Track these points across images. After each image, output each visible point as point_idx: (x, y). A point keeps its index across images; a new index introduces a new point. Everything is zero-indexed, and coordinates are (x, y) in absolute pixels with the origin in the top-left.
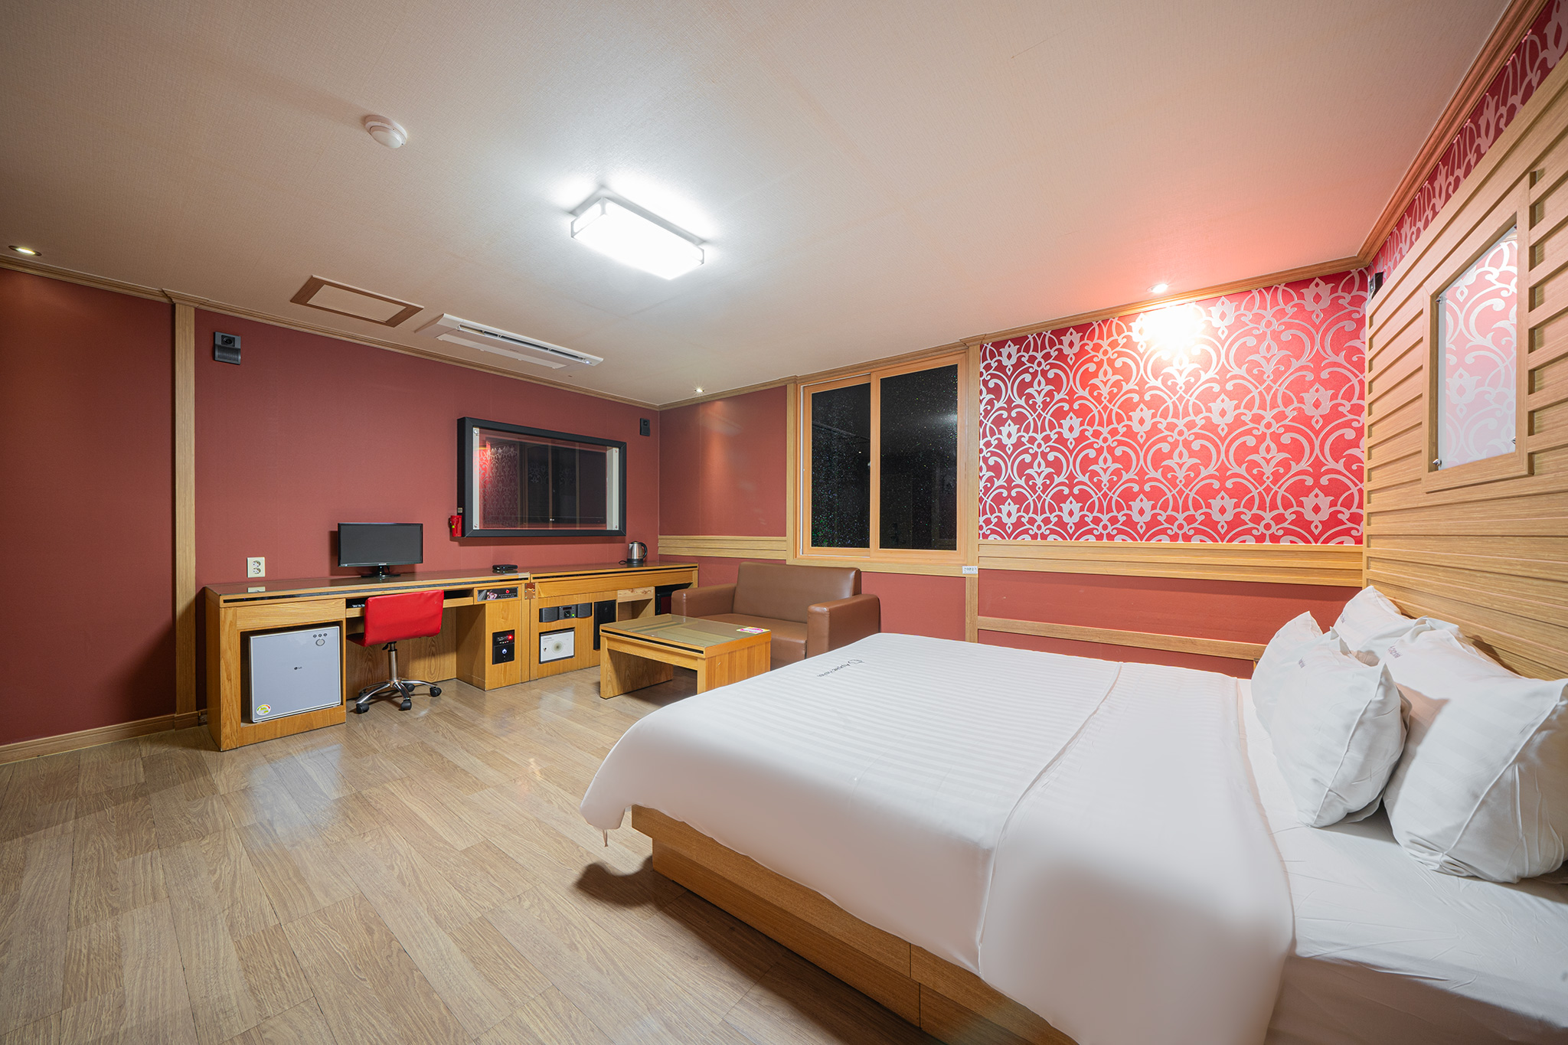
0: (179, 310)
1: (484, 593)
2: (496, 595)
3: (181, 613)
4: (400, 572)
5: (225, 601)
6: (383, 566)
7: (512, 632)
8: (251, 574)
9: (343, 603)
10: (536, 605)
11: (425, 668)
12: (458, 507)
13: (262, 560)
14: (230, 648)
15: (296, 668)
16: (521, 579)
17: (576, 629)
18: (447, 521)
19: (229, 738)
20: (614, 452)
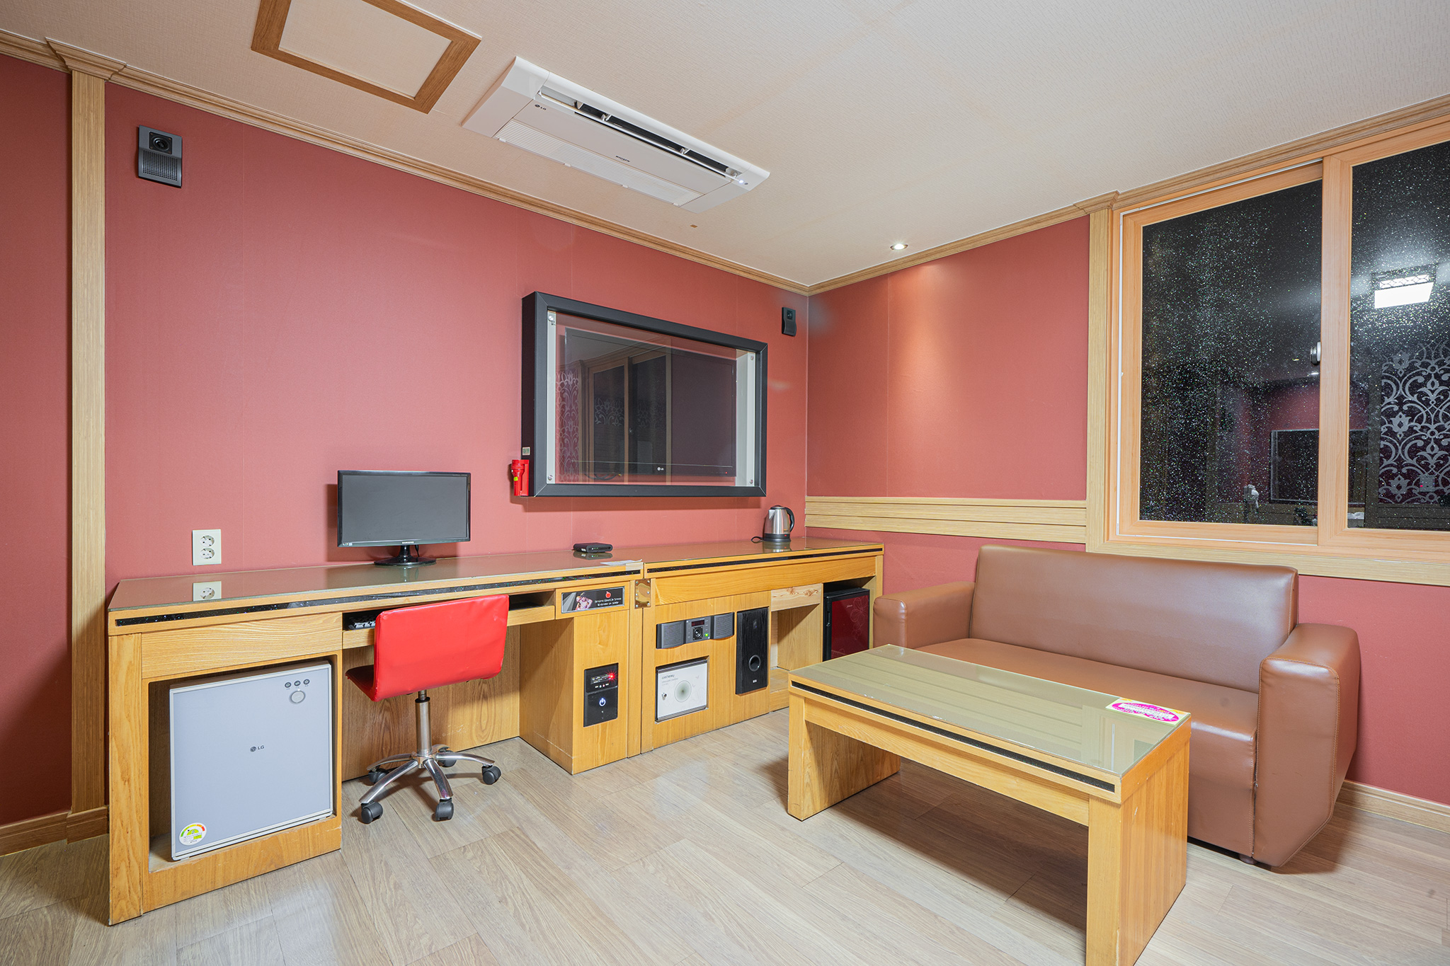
0: (79, 83)
1: (570, 599)
2: (590, 601)
3: (80, 628)
4: (435, 555)
5: (120, 622)
6: (408, 546)
7: (613, 668)
8: (199, 559)
9: (339, 618)
10: (653, 617)
11: (471, 720)
12: (523, 445)
13: (216, 534)
14: (128, 716)
15: (253, 749)
16: (629, 573)
17: (710, 660)
18: (506, 470)
19: (125, 898)
20: (749, 358)
